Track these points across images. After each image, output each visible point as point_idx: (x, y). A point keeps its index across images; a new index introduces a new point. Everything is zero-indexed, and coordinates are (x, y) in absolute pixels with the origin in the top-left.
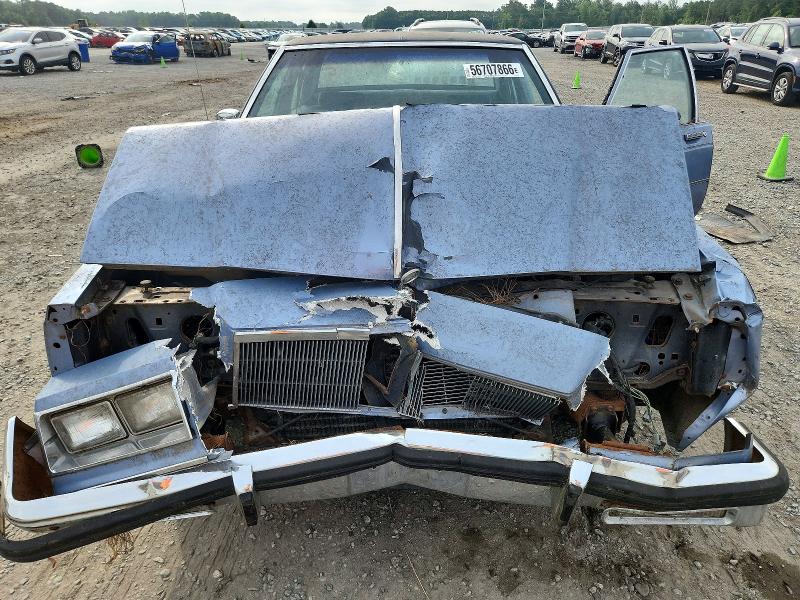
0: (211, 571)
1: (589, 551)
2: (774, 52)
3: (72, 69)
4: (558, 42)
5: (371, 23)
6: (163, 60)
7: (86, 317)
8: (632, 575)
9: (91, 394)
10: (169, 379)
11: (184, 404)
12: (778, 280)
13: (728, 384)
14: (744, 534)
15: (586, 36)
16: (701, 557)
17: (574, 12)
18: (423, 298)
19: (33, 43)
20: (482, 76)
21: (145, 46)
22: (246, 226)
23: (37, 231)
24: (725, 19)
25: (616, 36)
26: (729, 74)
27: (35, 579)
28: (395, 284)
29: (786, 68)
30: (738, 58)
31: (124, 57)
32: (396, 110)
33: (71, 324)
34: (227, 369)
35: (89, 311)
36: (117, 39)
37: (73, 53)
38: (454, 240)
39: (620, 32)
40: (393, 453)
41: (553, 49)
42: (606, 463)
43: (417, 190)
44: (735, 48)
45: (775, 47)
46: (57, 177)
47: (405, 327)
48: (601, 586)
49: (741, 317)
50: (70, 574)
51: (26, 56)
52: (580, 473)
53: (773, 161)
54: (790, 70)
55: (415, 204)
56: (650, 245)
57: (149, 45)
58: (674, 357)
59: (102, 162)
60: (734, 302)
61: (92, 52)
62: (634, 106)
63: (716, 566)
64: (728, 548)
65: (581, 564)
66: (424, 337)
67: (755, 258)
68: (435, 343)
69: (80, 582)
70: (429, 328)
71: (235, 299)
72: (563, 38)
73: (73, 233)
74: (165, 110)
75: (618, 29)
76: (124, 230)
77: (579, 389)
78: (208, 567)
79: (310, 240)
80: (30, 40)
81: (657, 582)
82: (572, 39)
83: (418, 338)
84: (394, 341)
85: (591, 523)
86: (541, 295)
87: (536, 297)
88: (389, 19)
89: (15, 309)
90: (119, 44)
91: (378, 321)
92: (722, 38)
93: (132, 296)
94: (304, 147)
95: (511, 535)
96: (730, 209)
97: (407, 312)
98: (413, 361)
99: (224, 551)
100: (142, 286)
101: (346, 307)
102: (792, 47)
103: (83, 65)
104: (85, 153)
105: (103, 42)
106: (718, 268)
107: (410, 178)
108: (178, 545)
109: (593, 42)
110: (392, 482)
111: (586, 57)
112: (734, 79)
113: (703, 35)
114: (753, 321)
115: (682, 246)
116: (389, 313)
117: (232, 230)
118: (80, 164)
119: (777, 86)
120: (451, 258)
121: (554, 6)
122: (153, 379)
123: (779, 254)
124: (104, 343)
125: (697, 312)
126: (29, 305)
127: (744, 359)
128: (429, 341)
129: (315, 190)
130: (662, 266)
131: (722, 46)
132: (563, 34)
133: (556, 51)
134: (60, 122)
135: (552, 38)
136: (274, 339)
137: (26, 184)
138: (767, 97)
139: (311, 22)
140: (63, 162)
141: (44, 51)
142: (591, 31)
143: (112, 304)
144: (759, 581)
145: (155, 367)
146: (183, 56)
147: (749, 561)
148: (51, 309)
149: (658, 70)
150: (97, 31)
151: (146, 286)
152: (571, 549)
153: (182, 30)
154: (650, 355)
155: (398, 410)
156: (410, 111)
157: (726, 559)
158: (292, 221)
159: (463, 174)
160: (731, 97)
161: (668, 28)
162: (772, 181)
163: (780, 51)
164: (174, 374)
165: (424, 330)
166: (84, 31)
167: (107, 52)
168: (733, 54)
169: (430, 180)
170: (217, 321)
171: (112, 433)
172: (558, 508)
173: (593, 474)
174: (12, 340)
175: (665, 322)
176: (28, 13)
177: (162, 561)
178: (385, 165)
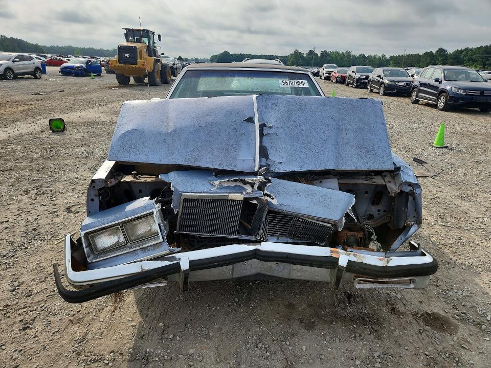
0: (157, 323)
1: (349, 311)
2: (437, 83)
3: (36, 78)
4: (321, 74)
5: (214, 59)
6: (92, 74)
7: (109, 186)
8: (370, 321)
9: (111, 222)
10: (152, 214)
11: (159, 225)
12: (440, 194)
13: (409, 223)
14: (424, 305)
15: (337, 72)
16: (402, 314)
17: (330, 59)
18: (269, 181)
19: (13, 61)
20: (289, 86)
21: (82, 67)
22: (186, 146)
23: (31, 164)
24: (412, 65)
25: (353, 72)
26: (414, 93)
27: (63, 329)
28: (256, 174)
29: (443, 91)
30: (419, 86)
31: (68, 72)
32: (254, 96)
33: (100, 189)
34: (175, 213)
35: (111, 182)
36: (63, 62)
37: (37, 68)
38: (283, 154)
39: (355, 70)
40: (255, 254)
41: (319, 78)
42: (355, 256)
43: (265, 132)
44: (417, 80)
45: (437, 80)
46: (38, 136)
47: (260, 195)
48: (355, 326)
49: (412, 190)
50: (81, 327)
51: (8, 69)
52: (343, 260)
53: (437, 138)
54: (445, 92)
55: (264, 138)
56: (371, 158)
57: (84, 66)
58: (385, 211)
59: (64, 128)
60: (408, 182)
61: (48, 69)
62: (362, 98)
63: (410, 318)
64: (416, 310)
65: (345, 317)
66: (269, 199)
67: (428, 183)
68: (275, 202)
69: (88, 330)
70: (272, 195)
71: (181, 179)
72: (325, 72)
73: (53, 166)
74: (96, 102)
75: (354, 68)
76: (128, 146)
77: (342, 219)
78: (156, 322)
79: (216, 153)
80: (12, 59)
81: (382, 324)
82: (329, 73)
83: (266, 200)
84: (255, 202)
85: (349, 300)
86: (323, 181)
87: (321, 182)
88: (225, 57)
89: (25, 204)
90: (65, 65)
91: (247, 191)
92: (410, 75)
93: (128, 178)
94: (212, 111)
95: (310, 306)
96: (415, 160)
97: (261, 187)
98: (263, 211)
99: (163, 316)
100: (132, 174)
101: (232, 185)
102: (446, 80)
103: (43, 75)
104: (54, 123)
105: (53, 63)
106: (402, 169)
107: (262, 126)
108: (138, 313)
109: (341, 74)
110: (253, 271)
111: (337, 82)
112: (417, 97)
113: (400, 73)
114: (417, 191)
115: (385, 159)
116: (253, 187)
117: (179, 147)
118: (51, 129)
119: (440, 101)
120: (281, 163)
121: (319, 55)
122: (144, 213)
123: (441, 182)
124: (113, 201)
125: (393, 188)
126: (33, 202)
127: (415, 210)
128: (272, 201)
129: (218, 130)
130: (377, 167)
131: (410, 79)
132: (324, 70)
133: (321, 78)
134: (33, 107)
135: (318, 72)
136: (199, 198)
137: (19, 139)
138: (435, 106)
139: (180, 57)
140: (40, 129)
141: (20, 66)
142: (340, 69)
143: (120, 181)
144: (431, 323)
145: (144, 208)
146: (104, 73)
147: (426, 315)
148: (93, 181)
149: (377, 91)
150: (49, 56)
151: (134, 174)
152: (339, 311)
153: (102, 59)
154: (374, 210)
155: (255, 237)
156: (261, 97)
157: (415, 315)
158: (207, 144)
159: (287, 125)
160: (416, 106)
161: (381, 69)
162: (437, 147)
163: (440, 82)
164: (155, 211)
165: (269, 196)
166: (42, 56)
167: (58, 68)
168: (416, 83)
169: (271, 127)
170: (172, 188)
171: (118, 243)
172: (334, 280)
173: (349, 261)
174: (27, 219)
175: (379, 194)
176: (5, 44)
177: (131, 319)
178: (250, 120)
